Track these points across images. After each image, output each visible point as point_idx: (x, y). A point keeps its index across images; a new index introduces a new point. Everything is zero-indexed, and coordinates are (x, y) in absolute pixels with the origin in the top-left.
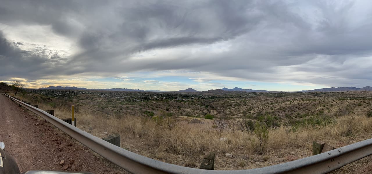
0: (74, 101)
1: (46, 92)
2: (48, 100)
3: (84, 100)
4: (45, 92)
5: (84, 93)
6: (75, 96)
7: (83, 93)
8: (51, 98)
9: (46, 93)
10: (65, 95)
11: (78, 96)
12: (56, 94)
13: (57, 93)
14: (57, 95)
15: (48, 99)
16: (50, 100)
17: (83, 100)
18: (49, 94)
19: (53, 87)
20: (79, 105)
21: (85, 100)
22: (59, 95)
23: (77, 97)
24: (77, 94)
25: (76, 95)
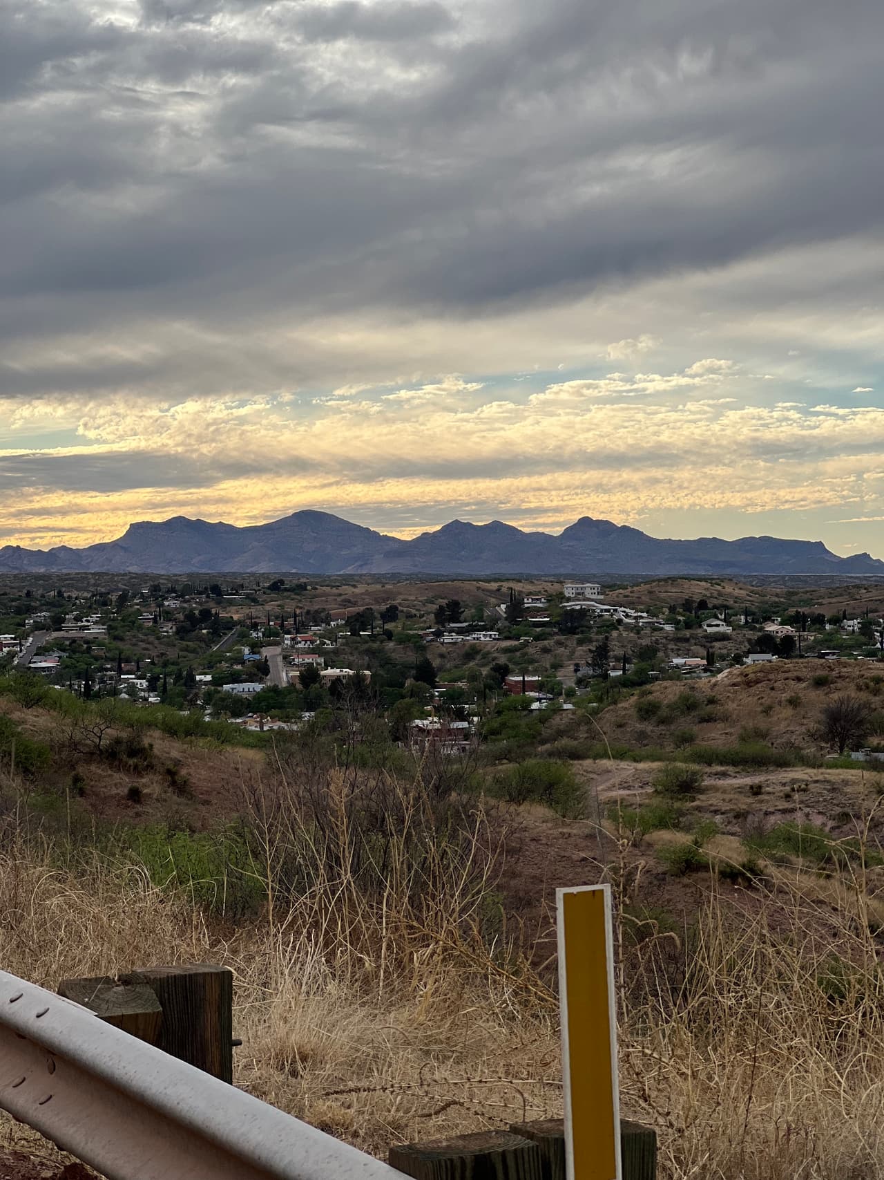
0: (603, 791)
1: (70, 631)
2: (117, 782)
3: (782, 764)
4: (57, 623)
5: (785, 647)
6: (608, 691)
7: (766, 644)
8: (163, 747)
9: (72, 647)
10: (426, 674)
11: (666, 692)
12: (262, 669)
13: (272, 637)
14: (284, 676)
15: (111, 755)
16: (151, 785)
17: (775, 779)
18: (120, 662)
19: (199, 526)
20: (690, 865)
21: (800, 773)
22: (310, 676)
23: (648, 711)
24: (648, 653)
25: (640, 681)
